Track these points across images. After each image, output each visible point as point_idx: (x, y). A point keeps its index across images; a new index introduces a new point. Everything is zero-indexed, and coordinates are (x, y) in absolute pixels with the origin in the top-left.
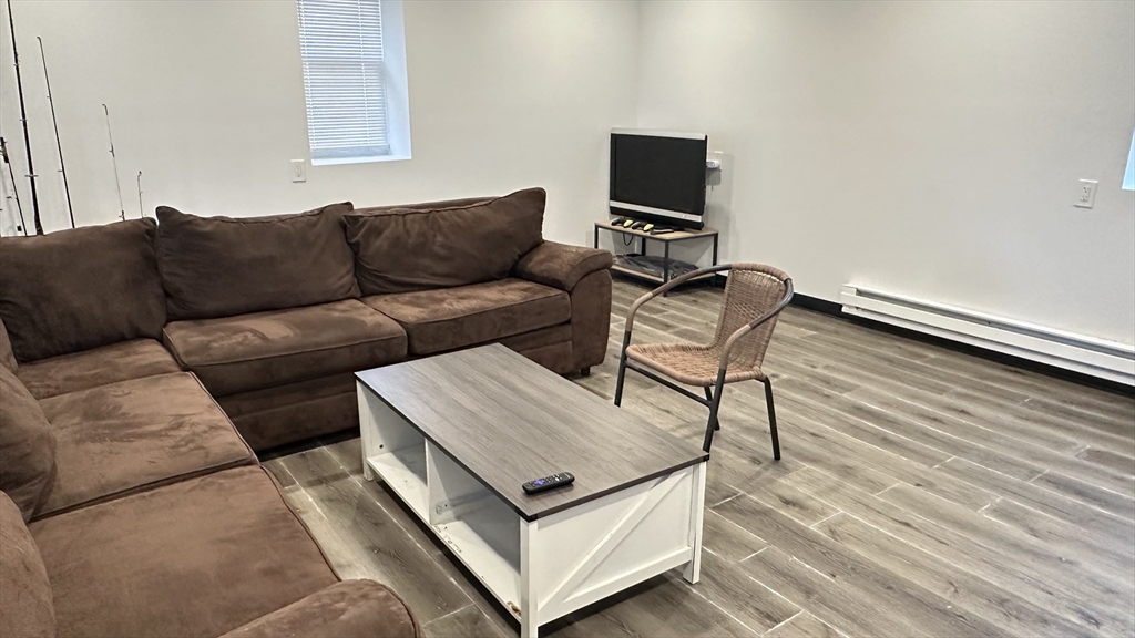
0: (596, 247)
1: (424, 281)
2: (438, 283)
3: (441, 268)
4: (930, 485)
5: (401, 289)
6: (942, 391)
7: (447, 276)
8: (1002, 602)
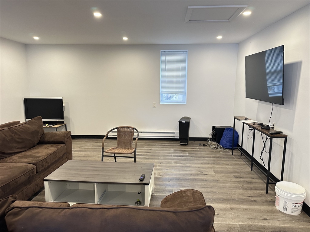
0: (66, 130)
1: (16, 151)
2: (21, 151)
3: (20, 146)
4: (162, 163)
5: (8, 156)
6: (143, 147)
7: (22, 148)
8: (191, 175)
